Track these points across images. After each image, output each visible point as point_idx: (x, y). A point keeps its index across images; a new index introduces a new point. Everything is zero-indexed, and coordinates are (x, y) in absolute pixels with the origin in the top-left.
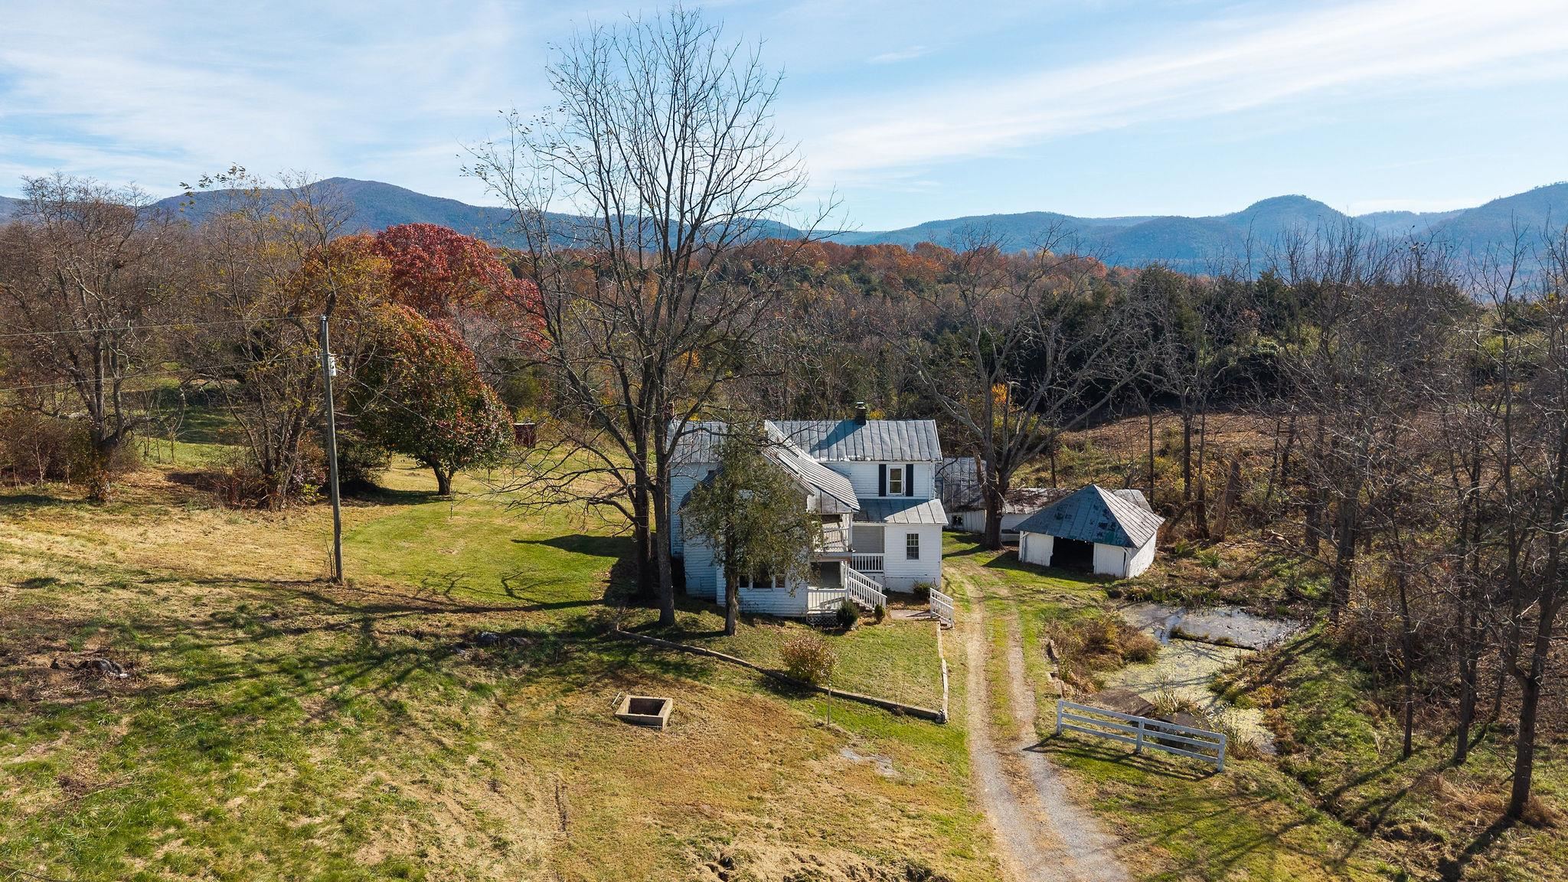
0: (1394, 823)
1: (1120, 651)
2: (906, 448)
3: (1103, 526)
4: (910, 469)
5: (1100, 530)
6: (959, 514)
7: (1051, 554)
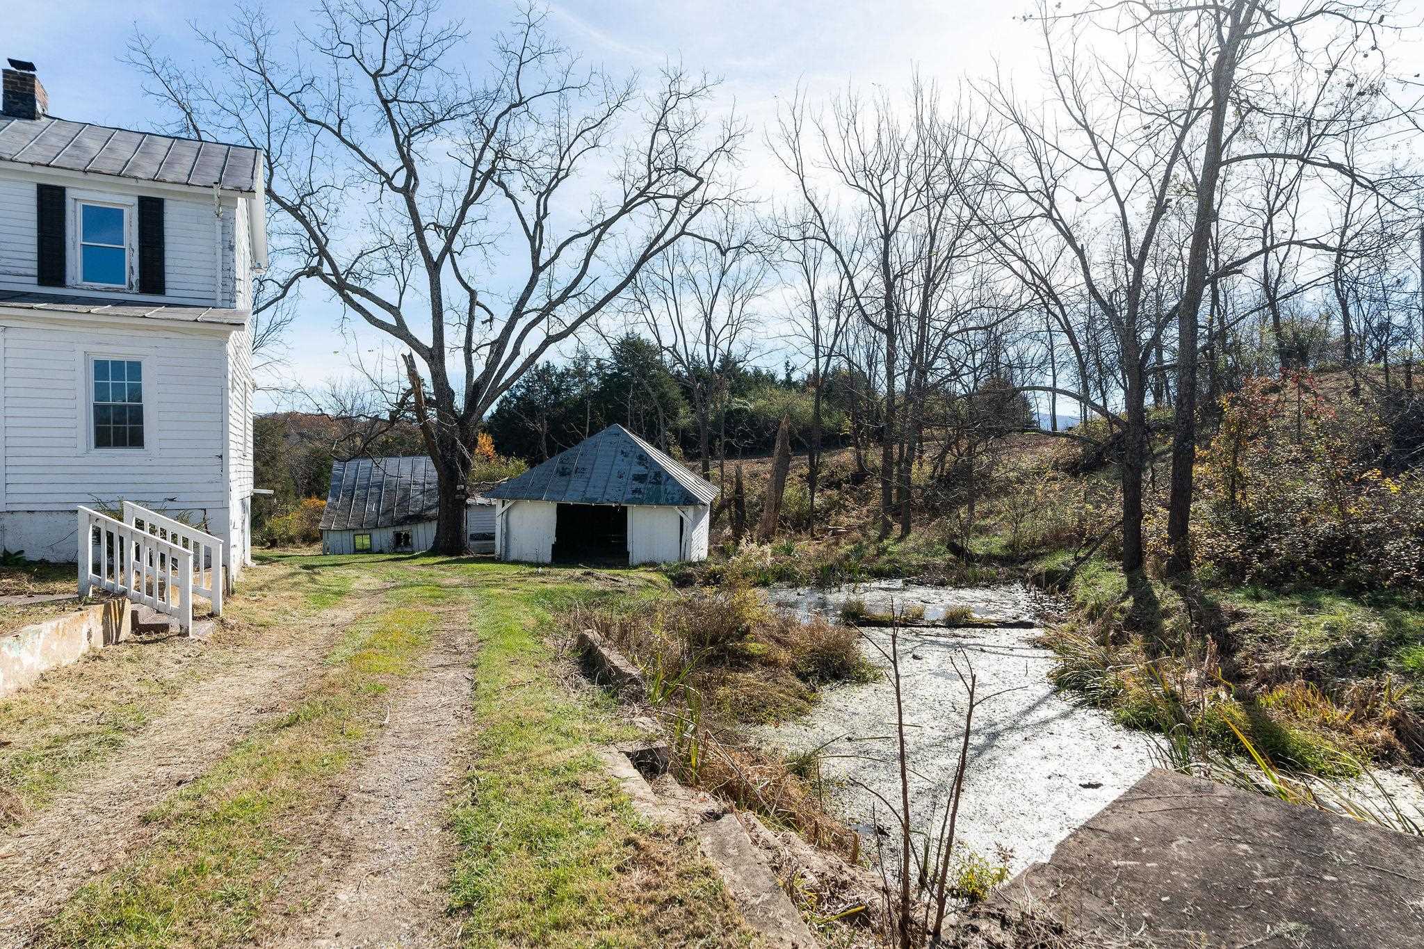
3: (640, 478)
4: (151, 211)
5: (637, 485)
6: (404, 529)
7: (553, 540)
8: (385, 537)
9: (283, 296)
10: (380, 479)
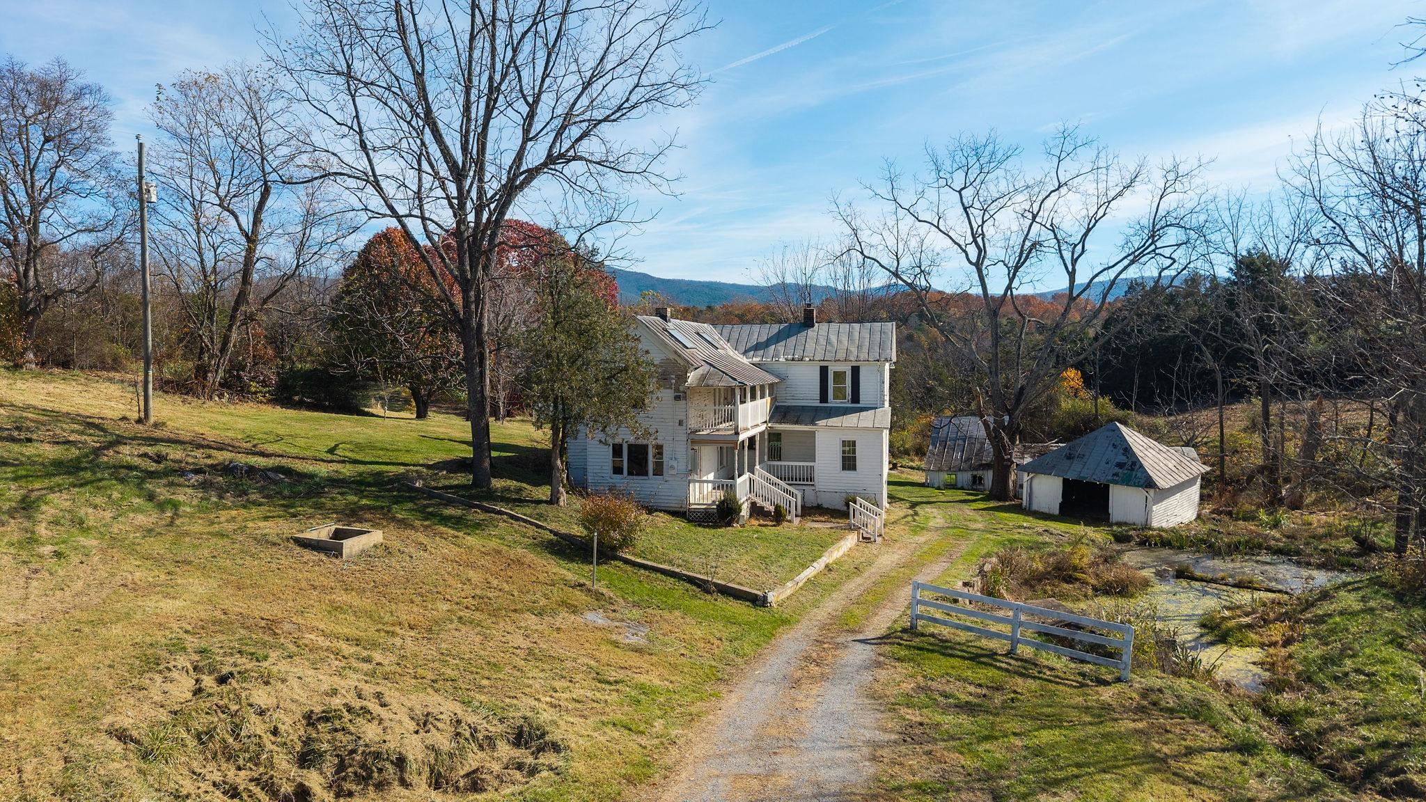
0: (1402, 771)
1: (1093, 581)
2: (854, 350)
3: (1120, 465)
4: (856, 371)
5: (1117, 470)
6: (980, 473)
7: (1060, 500)
8: (965, 477)
10: (964, 434)
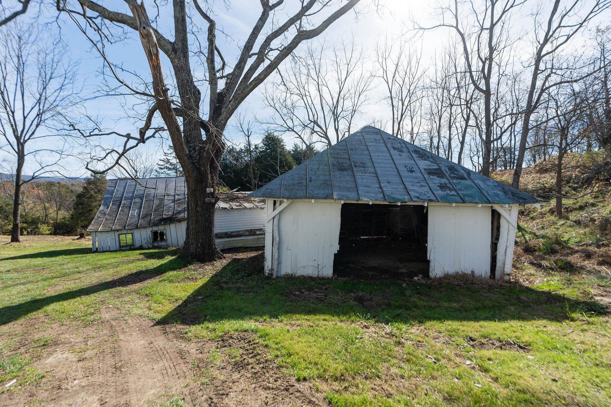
7: (336, 248)
8: (144, 235)
9: (24, 11)
10: (142, 192)
